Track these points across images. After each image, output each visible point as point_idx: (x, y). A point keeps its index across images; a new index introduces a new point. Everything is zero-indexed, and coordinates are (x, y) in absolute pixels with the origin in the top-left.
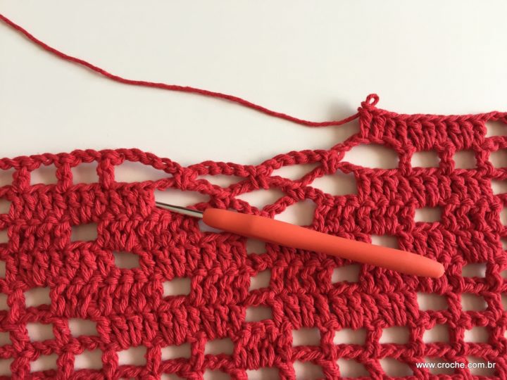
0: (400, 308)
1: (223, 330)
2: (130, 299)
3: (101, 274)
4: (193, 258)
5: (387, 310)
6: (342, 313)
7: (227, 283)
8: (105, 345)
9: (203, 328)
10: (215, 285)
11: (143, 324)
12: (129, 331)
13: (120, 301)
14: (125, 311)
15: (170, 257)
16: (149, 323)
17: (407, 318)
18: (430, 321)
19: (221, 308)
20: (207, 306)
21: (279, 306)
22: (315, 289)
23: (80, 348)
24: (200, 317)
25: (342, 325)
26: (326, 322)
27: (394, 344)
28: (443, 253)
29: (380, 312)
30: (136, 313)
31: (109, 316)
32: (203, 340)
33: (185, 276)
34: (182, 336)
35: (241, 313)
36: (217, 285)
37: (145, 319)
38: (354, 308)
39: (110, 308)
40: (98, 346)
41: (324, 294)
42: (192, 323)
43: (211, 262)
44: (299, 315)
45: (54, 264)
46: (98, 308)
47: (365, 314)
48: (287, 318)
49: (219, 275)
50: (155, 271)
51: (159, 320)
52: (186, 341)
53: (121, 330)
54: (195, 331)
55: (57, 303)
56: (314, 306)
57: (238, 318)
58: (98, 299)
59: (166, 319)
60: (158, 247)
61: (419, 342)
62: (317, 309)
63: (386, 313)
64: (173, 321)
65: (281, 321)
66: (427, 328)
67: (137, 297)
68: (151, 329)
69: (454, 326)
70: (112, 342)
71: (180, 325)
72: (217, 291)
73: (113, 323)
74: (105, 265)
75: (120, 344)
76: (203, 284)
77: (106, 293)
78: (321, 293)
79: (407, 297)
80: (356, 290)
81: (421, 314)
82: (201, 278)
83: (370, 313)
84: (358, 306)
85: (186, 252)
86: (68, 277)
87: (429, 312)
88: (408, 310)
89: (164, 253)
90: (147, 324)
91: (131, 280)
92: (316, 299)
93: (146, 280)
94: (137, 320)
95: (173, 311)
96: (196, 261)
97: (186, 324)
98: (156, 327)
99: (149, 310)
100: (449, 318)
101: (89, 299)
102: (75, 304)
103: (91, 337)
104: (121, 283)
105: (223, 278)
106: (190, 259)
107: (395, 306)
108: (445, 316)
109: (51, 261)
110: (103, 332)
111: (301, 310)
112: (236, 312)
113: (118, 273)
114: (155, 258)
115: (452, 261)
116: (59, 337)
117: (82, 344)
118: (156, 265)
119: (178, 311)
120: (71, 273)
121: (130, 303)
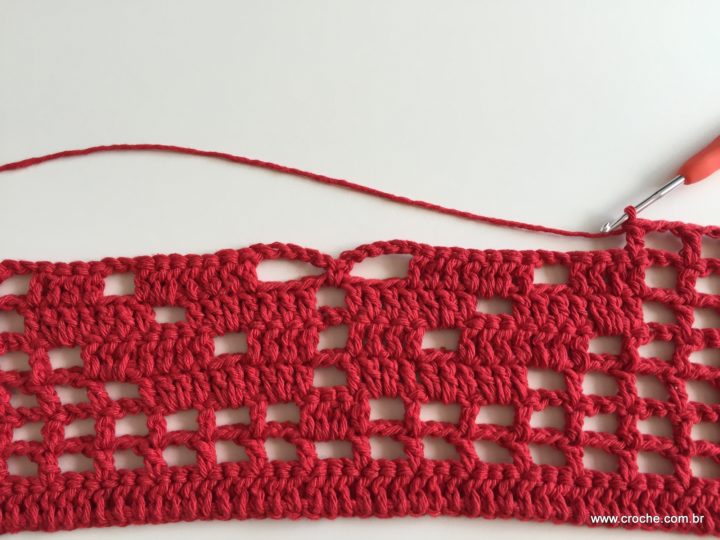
0: (504, 384)
1: (286, 393)
2: (175, 357)
3: (139, 329)
4: (249, 309)
5: (488, 385)
6: (430, 383)
7: (289, 339)
8: (150, 409)
9: (263, 391)
10: (276, 340)
11: (192, 384)
12: (176, 392)
13: (163, 359)
14: (170, 370)
15: (222, 307)
16: (199, 384)
17: (512, 395)
18: (541, 401)
19: (284, 368)
20: (268, 365)
21: (354, 369)
22: (400, 352)
23: (120, 412)
24: (260, 377)
25: (429, 396)
26: (410, 391)
27: (494, 426)
28: (567, 322)
29: (479, 387)
30: (183, 372)
31: (151, 377)
32: (263, 403)
33: (239, 330)
34: (238, 398)
35: (307, 374)
36: (278, 341)
37: (194, 379)
38: (446, 379)
39: (151, 368)
40: (142, 410)
41: (411, 360)
42: (250, 384)
43: (270, 314)
44: (379, 382)
45: (83, 321)
46: (138, 368)
47: (460, 387)
48: (363, 385)
49: (280, 329)
50: (204, 324)
51: (211, 380)
52: (243, 404)
53: (167, 392)
54: (254, 393)
55: (91, 364)
56: (399, 373)
57: (305, 380)
58: (137, 358)
59: (220, 378)
60: (206, 296)
61: (525, 425)
62: (400, 376)
63: (486, 388)
64: (227, 381)
65: (356, 388)
66: (536, 409)
67: (183, 354)
68: (202, 389)
69: (571, 409)
70: (158, 405)
71: (235, 387)
72: (277, 348)
73: (156, 385)
74: (144, 320)
75: (167, 408)
76: (261, 339)
77: (146, 352)
78: (407, 359)
79: (515, 371)
80: (451, 359)
81: (530, 392)
82: (258, 333)
83: (466, 386)
84: (451, 376)
85: (241, 302)
86: (101, 335)
87: (541, 391)
88: (514, 387)
89: (214, 303)
90: (197, 384)
91: (174, 334)
92: (401, 365)
93: (193, 335)
94: (184, 380)
95: (228, 370)
96: (252, 313)
97: (243, 384)
98: (207, 387)
99: (198, 368)
100: (564, 401)
101: (126, 359)
102: (111, 364)
103: (134, 400)
104: (162, 338)
105: (285, 333)
106: (245, 309)
107: (499, 381)
108: (560, 397)
109: (80, 318)
110: (146, 395)
111: (382, 376)
112: (302, 374)
113: (159, 329)
114: (204, 309)
115: (577, 333)
116: (96, 401)
117: (122, 407)
118: (205, 317)
119: (233, 370)
120: (105, 330)
121: (175, 361)
